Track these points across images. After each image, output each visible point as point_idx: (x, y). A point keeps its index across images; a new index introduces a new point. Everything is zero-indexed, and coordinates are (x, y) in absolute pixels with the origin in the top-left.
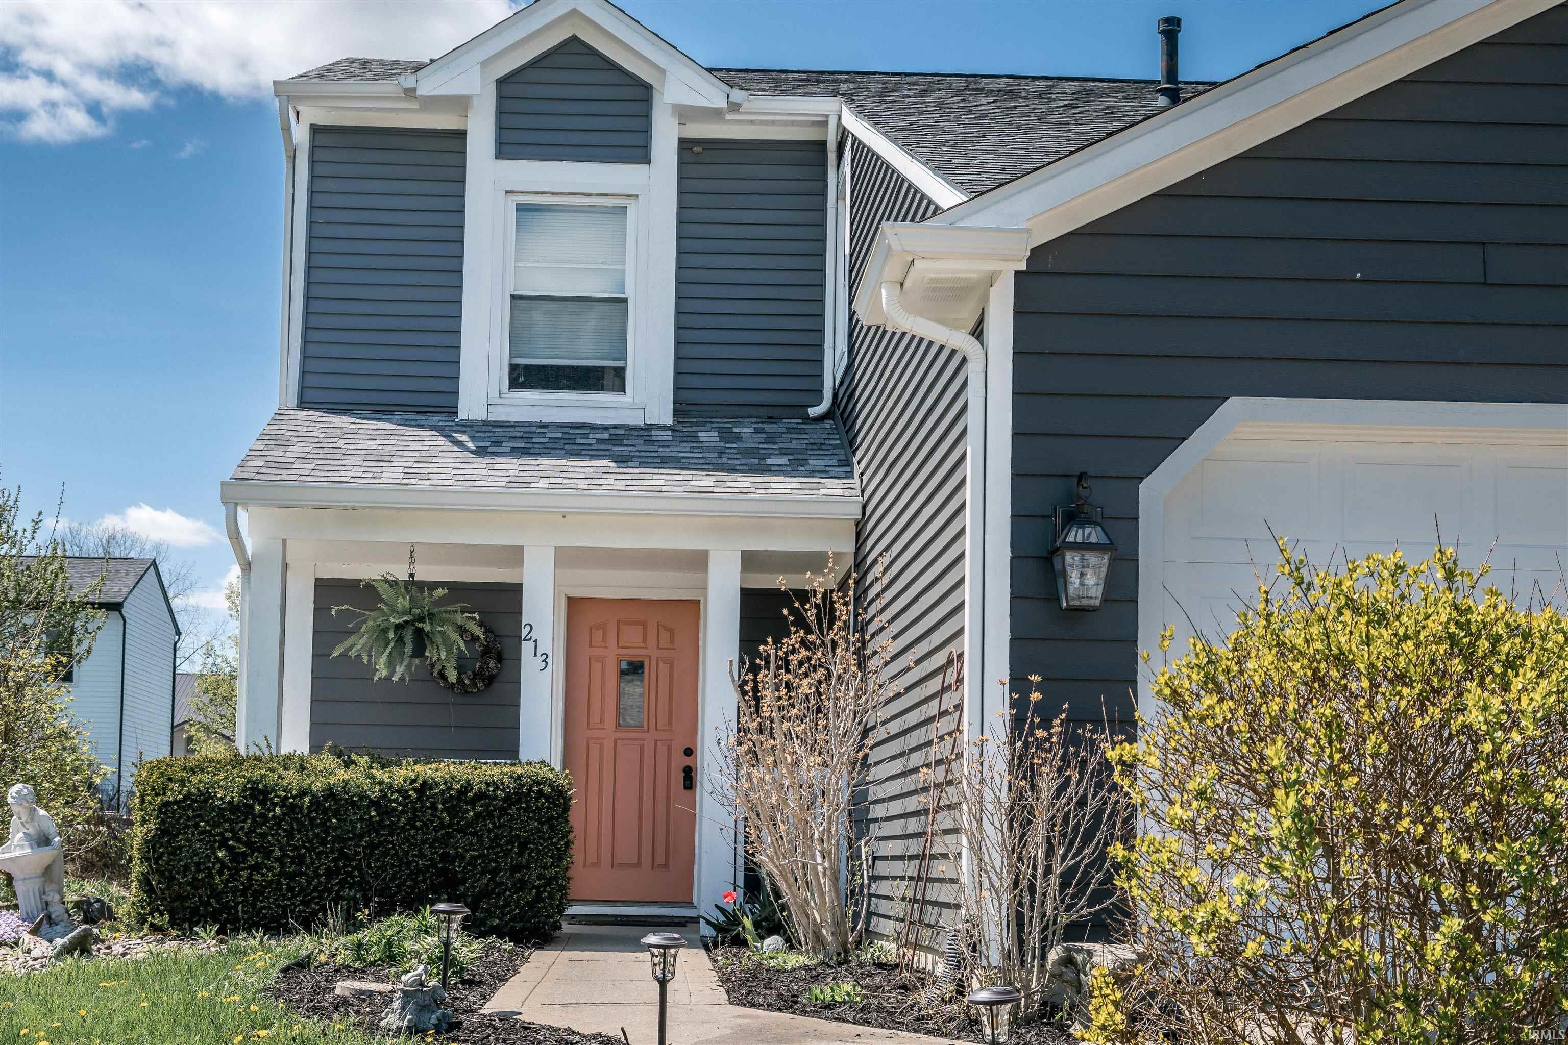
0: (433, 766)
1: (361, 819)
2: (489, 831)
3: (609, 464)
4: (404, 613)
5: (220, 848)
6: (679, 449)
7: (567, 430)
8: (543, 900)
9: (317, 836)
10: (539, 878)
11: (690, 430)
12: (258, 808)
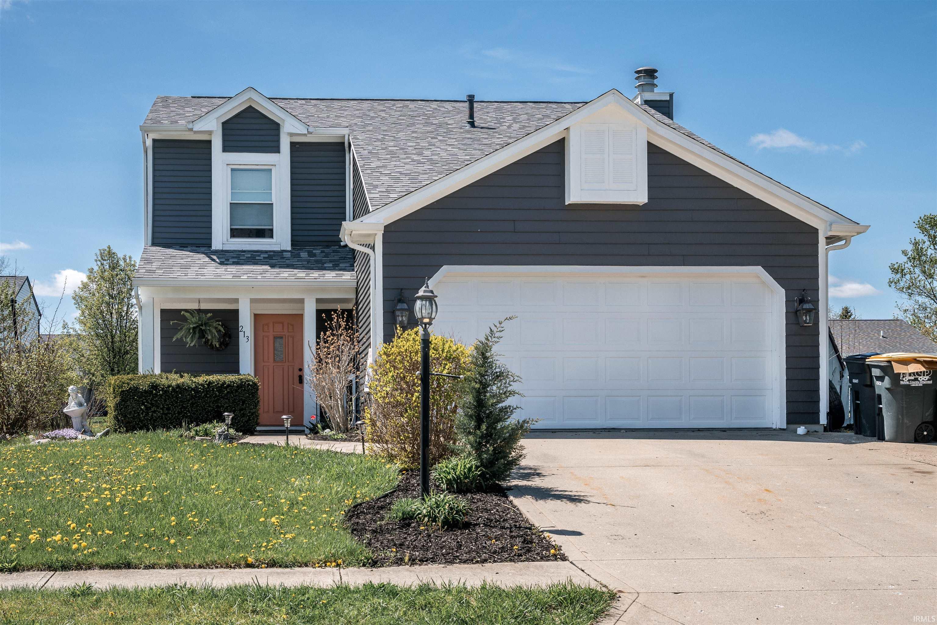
0: (212, 376)
1: (189, 395)
2: (232, 398)
3: (267, 267)
4: (196, 323)
5: (142, 405)
6: (293, 260)
7: (252, 253)
8: (251, 420)
9: (174, 400)
10: (249, 413)
11: (297, 252)
12: (154, 392)
